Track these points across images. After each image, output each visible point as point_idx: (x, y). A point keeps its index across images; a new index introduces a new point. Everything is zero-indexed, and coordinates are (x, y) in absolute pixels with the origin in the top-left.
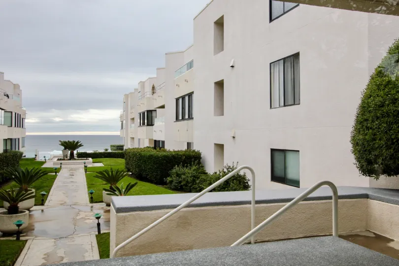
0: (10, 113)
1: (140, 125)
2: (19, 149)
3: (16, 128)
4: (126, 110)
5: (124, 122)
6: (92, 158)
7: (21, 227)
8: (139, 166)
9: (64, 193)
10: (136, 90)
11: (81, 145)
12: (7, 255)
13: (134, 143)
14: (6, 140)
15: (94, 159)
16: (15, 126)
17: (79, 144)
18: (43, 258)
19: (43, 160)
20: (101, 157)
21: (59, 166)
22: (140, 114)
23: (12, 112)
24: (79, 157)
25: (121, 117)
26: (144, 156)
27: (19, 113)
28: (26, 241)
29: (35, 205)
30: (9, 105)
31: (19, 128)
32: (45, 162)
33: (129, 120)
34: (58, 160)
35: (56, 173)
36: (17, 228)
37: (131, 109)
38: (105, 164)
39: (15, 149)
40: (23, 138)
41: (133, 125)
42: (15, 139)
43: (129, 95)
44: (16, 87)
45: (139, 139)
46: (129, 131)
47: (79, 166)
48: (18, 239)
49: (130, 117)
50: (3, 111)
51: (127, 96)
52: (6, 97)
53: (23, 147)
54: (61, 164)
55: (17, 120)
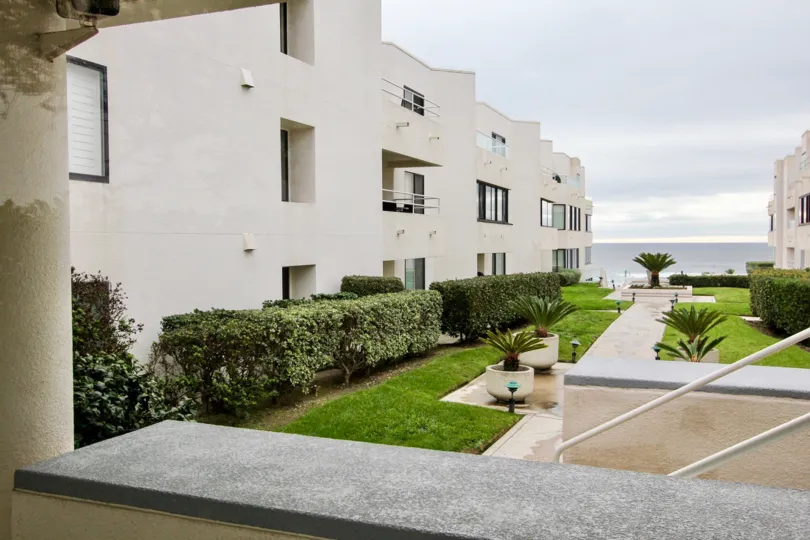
0: (562, 208)
1: (802, 221)
2: (578, 267)
3: (573, 232)
4: (779, 193)
5: (775, 216)
6: (694, 287)
7: (515, 394)
8: (769, 307)
9: (616, 346)
10: (798, 149)
11: (671, 262)
12: (482, 431)
13: (793, 259)
14: (556, 252)
15: (697, 289)
16: (571, 228)
17: (667, 260)
18: (532, 448)
19: (610, 286)
20: (716, 286)
21: (630, 299)
22: (803, 200)
23: (564, 205)
24: (673, 284)
25: (769, 207)
26: (778, 287)
27: (578, 207)
28: (522, 416)
29: (559, 361)
30: (559, 193)
31: (577, 232)
32: (614, 290)
33: (785, 212)
34: (632, 287)
35: (619, 309)
36: (509, 393)
37: (790, 188)
38: (719, 297)
39: (571, 267)
40: (588, 249)
41: (793, 222)
42: (571, 251)
43: (786, 162)
44: (574, 162)
45: (803, 252)
46: (785, 236)
47: (663, 300)
48: (511, 411)
49: (787, 206)
50: (550, 204)
51: (780, 164)
52: (555, 182)
53: (588, 263)
54: (634, 294)
55: (575, 219)
